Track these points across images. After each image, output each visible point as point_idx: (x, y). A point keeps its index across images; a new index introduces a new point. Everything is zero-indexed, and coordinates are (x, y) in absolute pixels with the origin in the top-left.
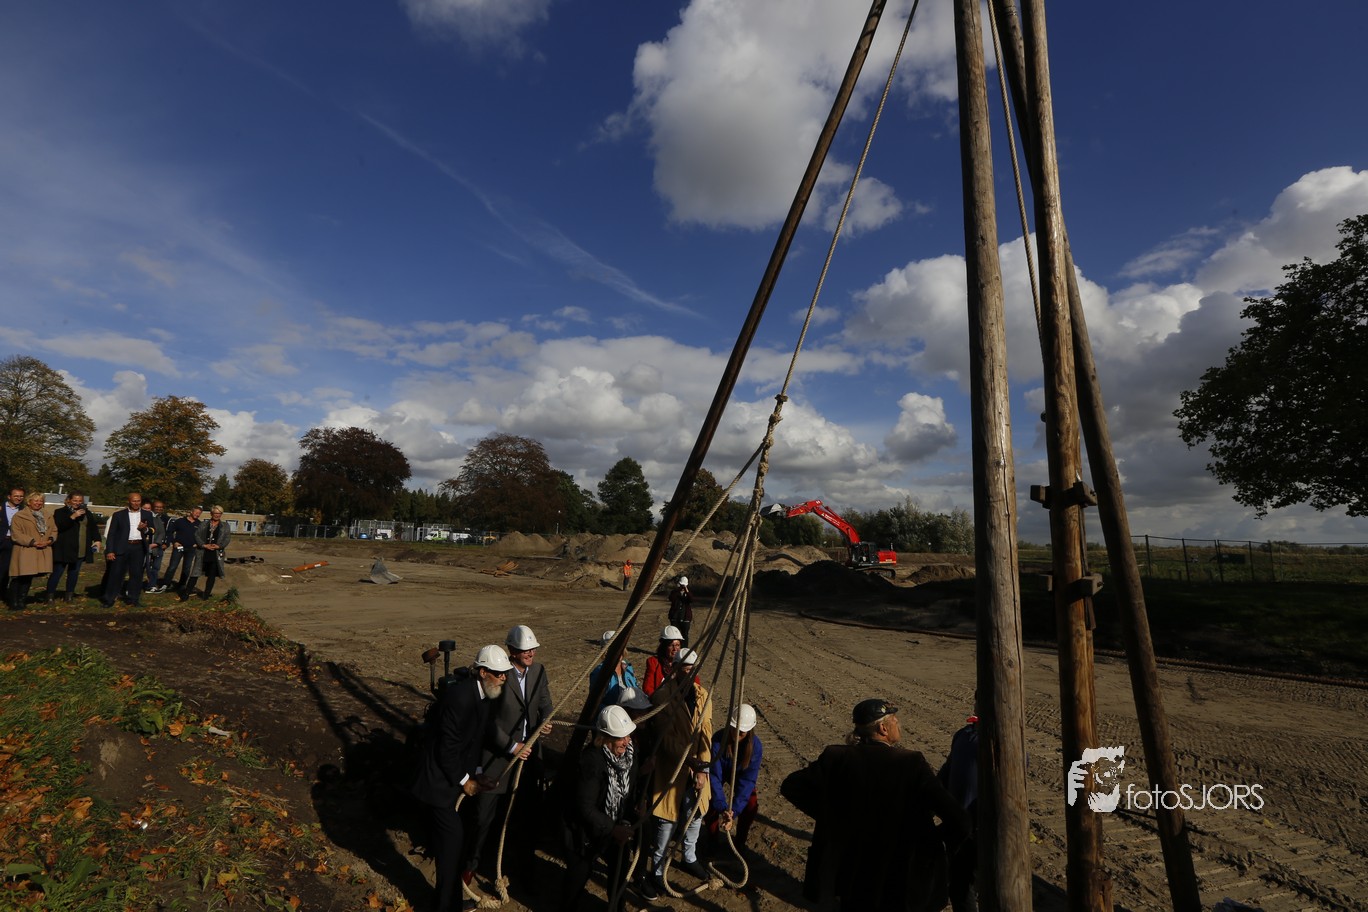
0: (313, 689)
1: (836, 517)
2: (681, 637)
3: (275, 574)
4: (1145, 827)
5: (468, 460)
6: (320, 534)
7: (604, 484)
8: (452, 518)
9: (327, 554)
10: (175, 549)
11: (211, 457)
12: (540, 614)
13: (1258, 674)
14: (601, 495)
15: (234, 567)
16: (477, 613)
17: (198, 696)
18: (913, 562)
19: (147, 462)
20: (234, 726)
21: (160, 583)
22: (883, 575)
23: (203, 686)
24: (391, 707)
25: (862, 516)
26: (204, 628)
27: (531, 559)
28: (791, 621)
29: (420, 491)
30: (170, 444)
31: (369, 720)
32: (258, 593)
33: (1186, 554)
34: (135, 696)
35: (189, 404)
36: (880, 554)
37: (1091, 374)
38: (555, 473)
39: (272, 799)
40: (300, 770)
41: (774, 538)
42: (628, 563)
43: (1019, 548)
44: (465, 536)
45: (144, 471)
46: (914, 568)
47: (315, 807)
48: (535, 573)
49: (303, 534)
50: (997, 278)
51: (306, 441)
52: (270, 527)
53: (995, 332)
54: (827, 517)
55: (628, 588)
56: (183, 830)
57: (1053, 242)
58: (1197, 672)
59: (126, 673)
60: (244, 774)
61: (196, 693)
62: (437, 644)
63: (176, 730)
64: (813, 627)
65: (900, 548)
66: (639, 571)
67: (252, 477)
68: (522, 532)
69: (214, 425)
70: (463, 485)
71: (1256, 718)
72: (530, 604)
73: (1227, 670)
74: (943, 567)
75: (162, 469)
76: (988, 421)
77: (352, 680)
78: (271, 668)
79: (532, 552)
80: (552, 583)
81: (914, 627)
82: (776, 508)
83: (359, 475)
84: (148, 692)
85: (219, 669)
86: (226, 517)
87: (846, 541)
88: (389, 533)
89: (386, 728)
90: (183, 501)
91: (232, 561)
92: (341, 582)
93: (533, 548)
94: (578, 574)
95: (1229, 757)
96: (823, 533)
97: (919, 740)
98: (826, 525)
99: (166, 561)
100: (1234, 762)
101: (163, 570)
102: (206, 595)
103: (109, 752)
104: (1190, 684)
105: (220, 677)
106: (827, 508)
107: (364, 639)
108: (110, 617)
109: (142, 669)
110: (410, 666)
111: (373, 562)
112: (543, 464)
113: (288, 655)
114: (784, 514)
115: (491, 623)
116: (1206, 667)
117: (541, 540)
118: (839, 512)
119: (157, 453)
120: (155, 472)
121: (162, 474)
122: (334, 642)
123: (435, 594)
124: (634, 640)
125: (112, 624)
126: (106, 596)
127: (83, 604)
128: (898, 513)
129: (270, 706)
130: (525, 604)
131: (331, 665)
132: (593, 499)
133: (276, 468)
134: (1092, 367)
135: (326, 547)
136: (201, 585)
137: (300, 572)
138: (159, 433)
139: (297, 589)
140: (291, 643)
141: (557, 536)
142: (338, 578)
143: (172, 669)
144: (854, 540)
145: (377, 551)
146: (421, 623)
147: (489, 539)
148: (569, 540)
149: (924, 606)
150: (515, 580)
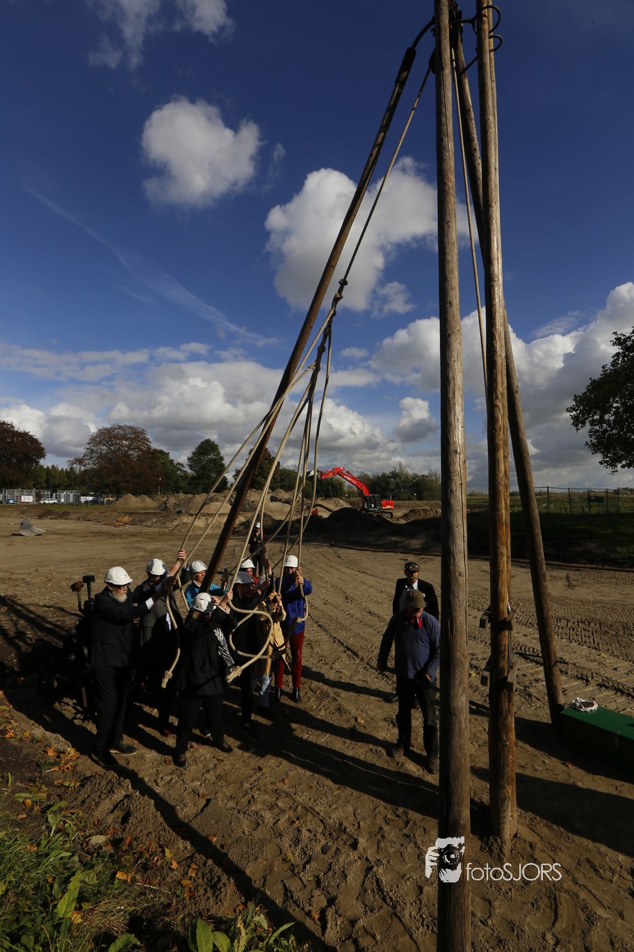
1: (354, 478)
5: (90, 443)
7: (192, 458)
8: (79, 485)
12: (150, 552)
14: (190, 466)
16: (104, 553)
18: (405, 507)
22: (387, 516)
24: (48, 622)
25: (371, 477)
27: (141, 513)
28: (325, 549)
29: (54, 466)
31: (32, 633)
33: (570, 497)
36: (383, 502)
38: (156, 451)
44: (91, 498)
46: (405, 511)
48: (145, 523)
54: (348, 478)
58: (574, 570)
64: (339, 552)
65: (396, 497)
68: (133, 494)
70: (87, 462)
72: (142, 545)
74: (423, 510)
76: (451, 424)
77: (16, 606)
79: (141, 508)
80: (157, 530)
81: (405, 550)
82: (314, 472)
83: (4, 456)
87: (361, 494)
93: (141, 505)
94: (176, 523)
96: (346, 489)
98: (347, 483)
100: (588, 622)
104: (568, 577)
106: (348, 472)
107: (21, 577)
110: (58, 594)
111: (21, 520)
112: (146, 444)
114: (319, 476)
115: (115, 558)
117: (148, 500)
118: (355, 475)
123: (72, 542)
128: (394, 475)
130: (139, 545)
132: (184, 469)
141: (159, 497)
144: (366, 493)
145: (22, 513)
146: (63, 562)
147: (109, 500)
148: (168, 499)
149: (412, 536)
150: (130, 528)
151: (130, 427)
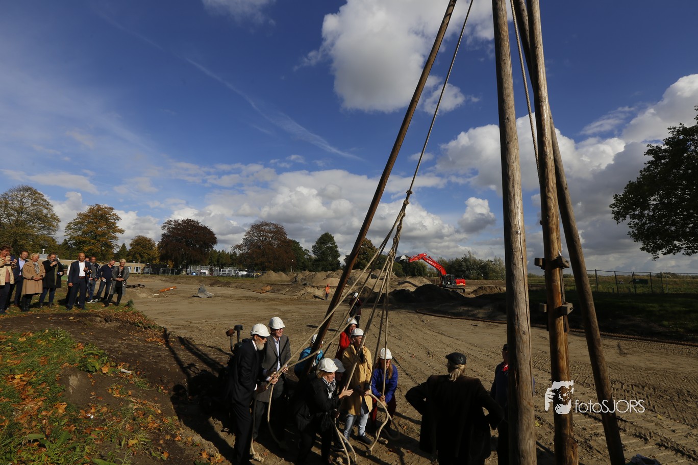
0: (172, 350)
1: (434, 262)
2: (356, 323)
3: (150, 293)
4: (595, 419)
5: (246, 235)
6: (172, 273)
7: (315, 246)
8: (238, 264)
9: (176, 283)
10: (102, 281)
11: (118, 235)
12: (283, 312)
13: (655, 341)
14: (314, 251)
15: (130, 290)
16: (252, 312)
17: (115, 354)
18: (474, 285)
19: (86, 237)
20: (133, 368)
21: (94, 298)
22: (459, 291)
23: (117, 349)
24: (211, 359)
25: (447, 262)
26: (117, 320)
27: (278, 285)
28: (412, 315)
29: (223, 251)
30: (97, 228)
31: (200, 366)
32: (142, 303)
33: (616, 279)
34: (85, 353)
35: (106, 208)
36: (457, 281)
37: (565, 186)
38: (290, 241)
39: (153, 404)
40: (166, 390)
41: (402, 273)
42: (328, 286)
43: (528, 276)
44: (245, 273)
45: (84, 242)
46: (475, 288)
47: (174, 408)
48: (281, 292)
49: (164, 273)
50: (516, 139)
51: (165, 226)
52: (147, 270)
53: (515, 166)
54: (429, 262)
55: (328, 299)
56: (110, 418)
57: (544, 120)
58: (623, 340)
59: (80, 342)
60: (139, 392)
61: (114, 352)
62: (233, 327)
63: (105, 370)
64: (423, 318)
65: (467, 277)
66: (334, 290)
67: (138, 245)
68: (274, 271)
69: (118, 218)
70: (244, 248)
71: (654, 364)
72: (278, 307)
73: (639, 339)
74: (490, 287)
75: (93, 241)
76: (512, 211)
77: (190, 346)
78: (151, 340)
79: (279, 281)
80: (289, 297)
81: (475, 318)
82: (403, 257)
83: (191, 243)
84: (91, 351)
85: (125, 340)
86: (127, 264)
87: (439, 274)
88: (207, 272)
89: (209, 370)
90: (103, 257)
91: (129, 287)
92: (184, 297)
93: (279, 279)
94: (302, 292)
95: (640, 383)
96: (427, 270)
97: (478, 375)
98: (429, 266)
99: (97, 287)
100: (642, 386)
101: (95, 292)
102: (117, 304)
103: (74, 381)
104: (619, 346)
105: (126, 344)
106: (429, 257)
107: (196, 325)
108: (71, 315)
109: (87, 340)
110: (220, 338)
111: (199, 287)
112: (284, 236)
113: (158, 333)
114: (408, 260)
115: (259, 317)
116: (627, 338)
117: (284, 275)
118: (435, 259)
119: (91, 232)
120: (90, 242)
121: (93, 243)
122: (180, 327)
123: (230, 303)
124: (332, 325)
125: (72, 318)
126: (69, 305)
127: (57, 308)
128: (465, 260)
129: (151, 358)
130: (275, 307)
131: (180, 338)
132: (310, 254)
133: (150, 240)
134: (565, 183)
135: (175, 279)
136: (115, 299)
137: (162, 292)
138: (92, 223)
139: (161, 300)
140: (160, 327)
141: (291, 273)
142: (182, 295)
143: (101, 340)
144: (444, 273)
145: (201, 281)
146: (224, 317)
147: (257, 275)
148: (297, 275)
149: (480, 307)
150: (270, 295)
151: (273, 224)
